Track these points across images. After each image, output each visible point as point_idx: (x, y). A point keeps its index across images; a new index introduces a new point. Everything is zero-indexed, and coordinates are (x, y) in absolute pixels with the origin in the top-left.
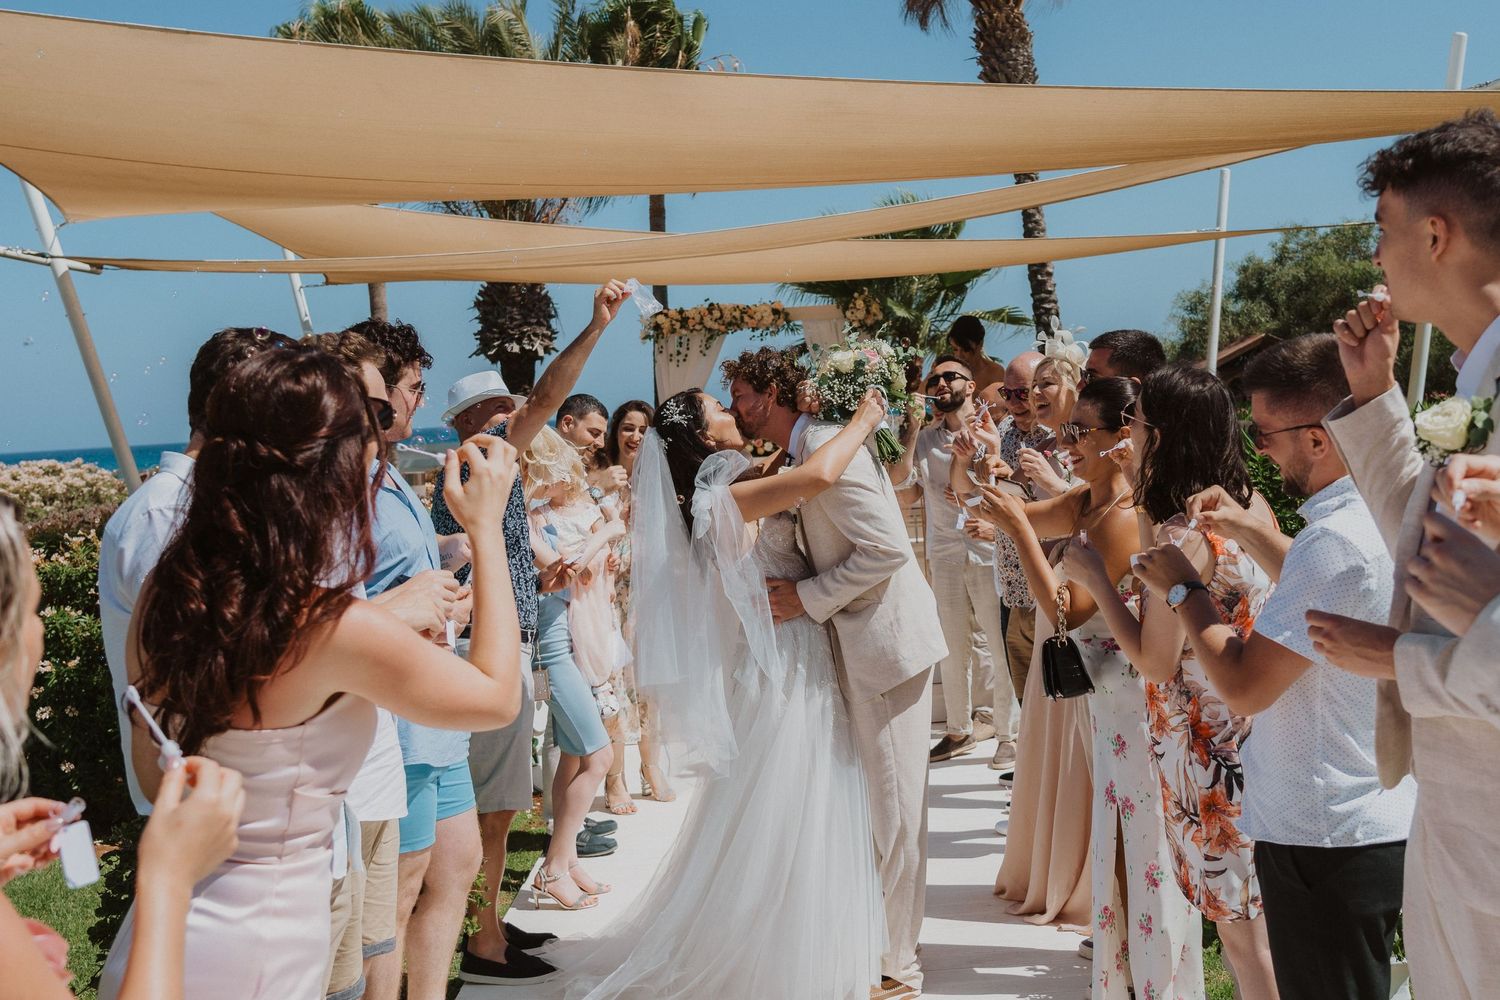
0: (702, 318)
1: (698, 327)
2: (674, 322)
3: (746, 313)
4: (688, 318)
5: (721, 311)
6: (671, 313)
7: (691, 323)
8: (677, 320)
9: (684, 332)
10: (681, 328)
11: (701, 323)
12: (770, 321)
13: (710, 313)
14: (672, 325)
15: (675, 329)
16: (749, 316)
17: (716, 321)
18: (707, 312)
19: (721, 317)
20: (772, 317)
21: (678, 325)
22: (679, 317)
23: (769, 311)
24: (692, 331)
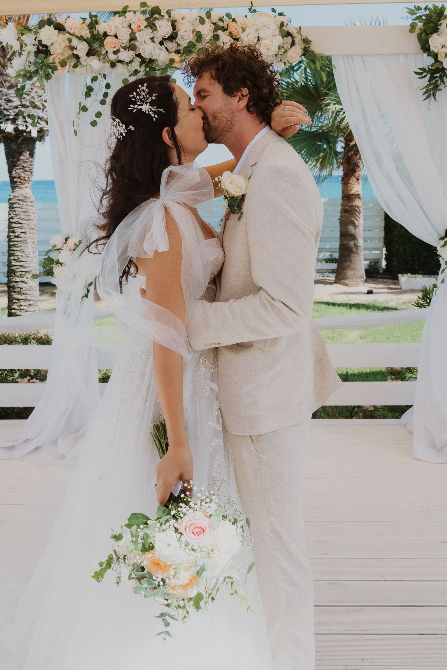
0: (133, 38)
1: (126, 56)
2: (75, 42)
3: (224, 29)
4: (105, 35)
5: (174, 26)
6: (68, 26)
7: (109, 44)
8: (81, 38)
9: (95, 63)
10: (89, 54)
11: (131, 46)
12: (274, 49)
13: (151, 25)
14: (73, 48)
15: (77, 57)
16: (231, 34)
17: (161, 43)
18: (145, 23)
19: (172, 37)
20: (279, 40)
21: (82, 48)
22: (86, 34)
23: (274, 28)
24: (113, 65)
